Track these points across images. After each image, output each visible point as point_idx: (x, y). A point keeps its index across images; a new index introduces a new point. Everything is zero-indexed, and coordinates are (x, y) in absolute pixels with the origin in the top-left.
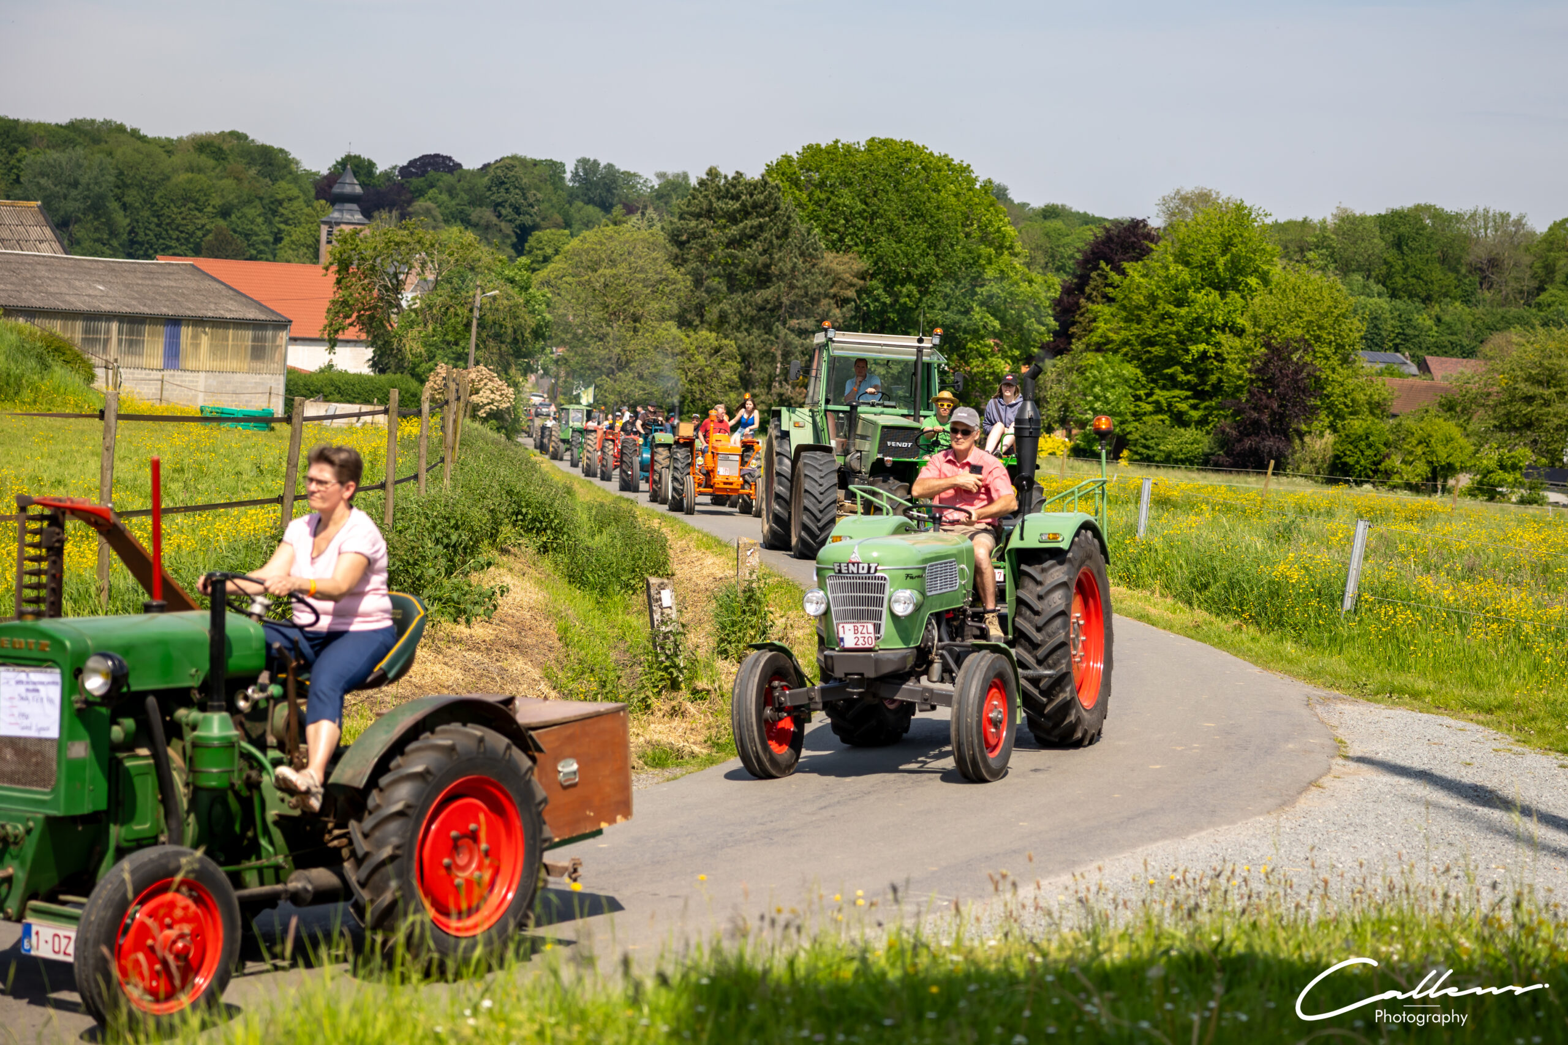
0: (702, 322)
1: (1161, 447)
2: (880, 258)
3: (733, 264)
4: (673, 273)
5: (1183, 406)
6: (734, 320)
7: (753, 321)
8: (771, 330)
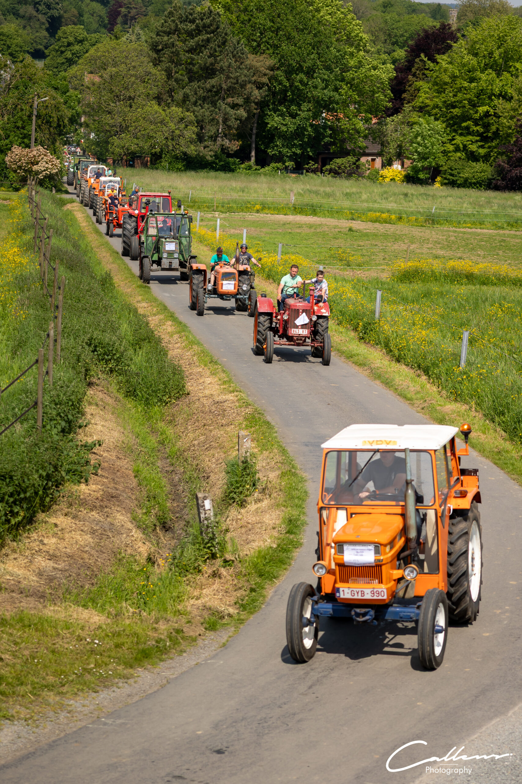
0: (172, 100)
1: (461, 175)
2: (282, 57)
3: (191, 63)
4: (154, 71)
5: (473, 148)
6: (193, 99)
7: (204, 99)
8: (216, 104)
